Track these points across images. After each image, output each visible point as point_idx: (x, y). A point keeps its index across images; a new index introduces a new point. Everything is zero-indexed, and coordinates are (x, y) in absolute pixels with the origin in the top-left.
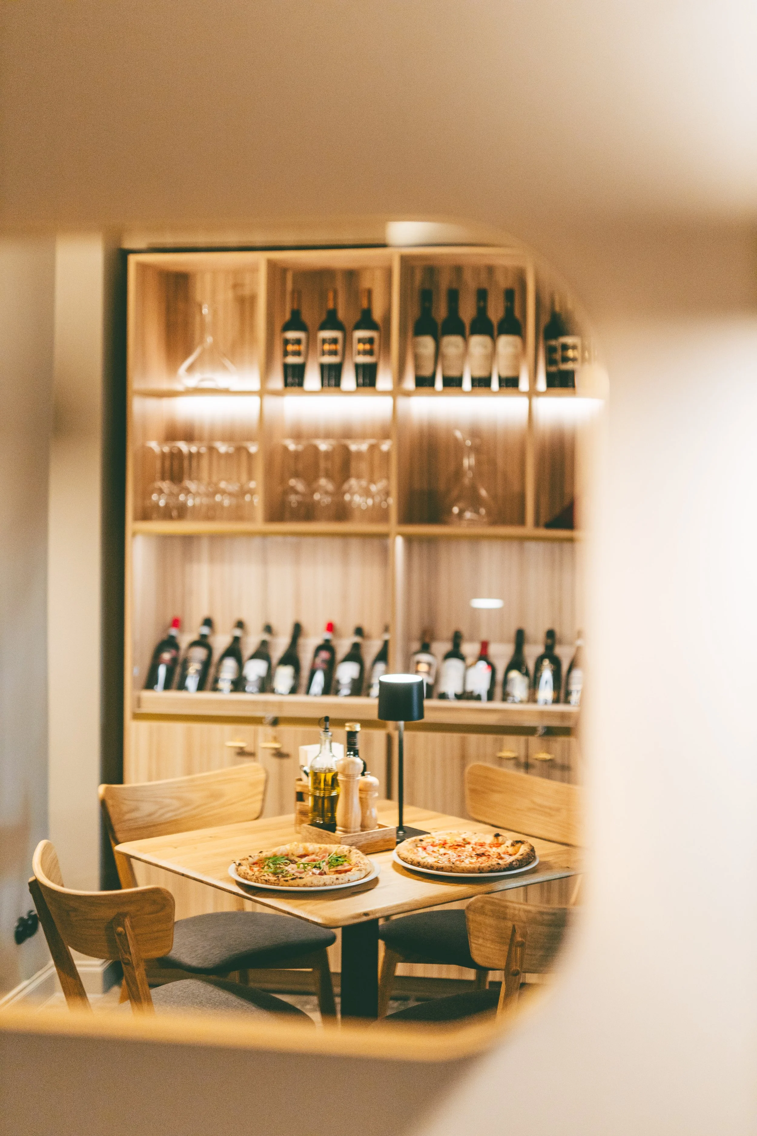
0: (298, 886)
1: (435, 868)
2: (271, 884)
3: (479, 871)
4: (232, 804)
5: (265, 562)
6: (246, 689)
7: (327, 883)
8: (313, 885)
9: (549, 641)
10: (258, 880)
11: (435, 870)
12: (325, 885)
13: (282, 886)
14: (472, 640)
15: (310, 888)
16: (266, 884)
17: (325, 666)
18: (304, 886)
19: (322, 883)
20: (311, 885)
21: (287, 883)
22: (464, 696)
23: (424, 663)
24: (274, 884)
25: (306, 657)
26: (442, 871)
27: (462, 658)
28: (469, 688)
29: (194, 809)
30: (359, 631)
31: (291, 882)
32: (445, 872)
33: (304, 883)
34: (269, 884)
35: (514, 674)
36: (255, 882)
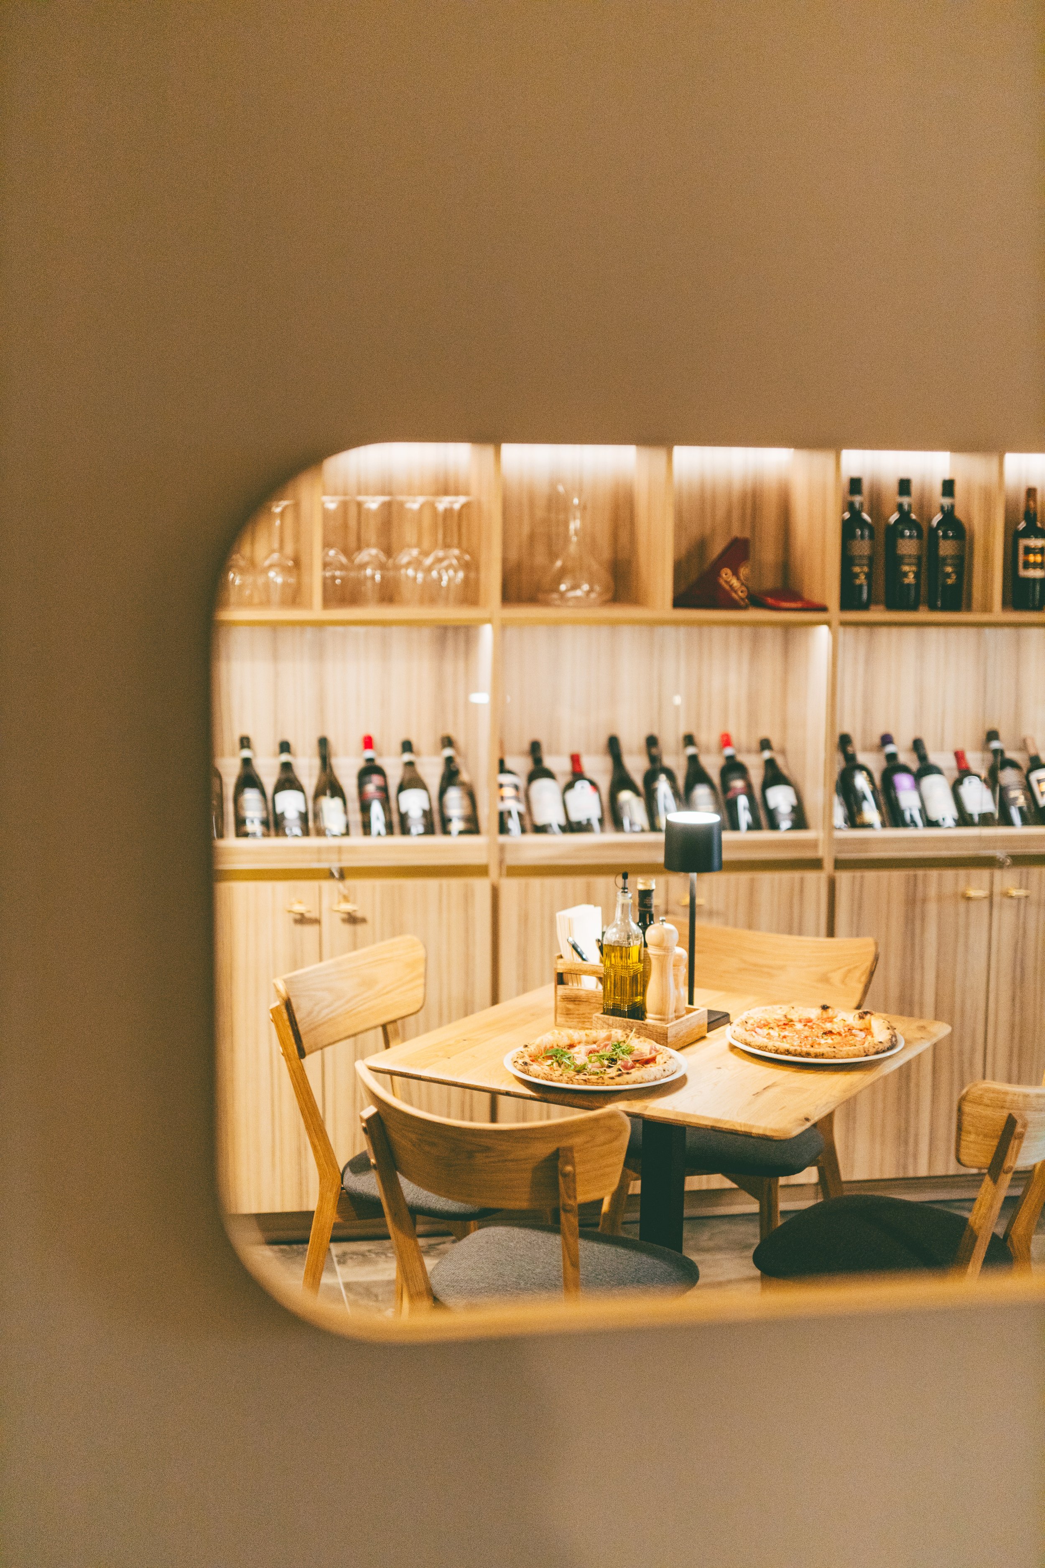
0: (627, 1083)
1: (813, 1055)
2: (593, 1084)
3: (865, 1054)
4: (387, 993)
5: (275, 657)
6: (287, 831)
7: (658, 1077)
8: (644, 1080)
9: (654, 751)
10: (572, 1081)
11: (813, 1058)
12: (656, 1079)
13: (608, 1085)
14: (558, 753)
15: (641, 1084)
16: (586, 1084)
17: (378, 794)
18: (634, 1082)
19: (652, 1078)
20: (642, 1081)
21: (614, 1080)
22: (571, 827)
23: (508, 786)
24: (598, 1084)
25: (349, 782)
26: (823, 1058)
27: (549, 774)
28: (575, 817)
29: (347, 1002)
30: (407, 746)
31: (618, 1079)
32: (826, 1058)
33: (633, 1079)
34: (590, 1084)
35: (626, 796)
36: (567, 1083)
